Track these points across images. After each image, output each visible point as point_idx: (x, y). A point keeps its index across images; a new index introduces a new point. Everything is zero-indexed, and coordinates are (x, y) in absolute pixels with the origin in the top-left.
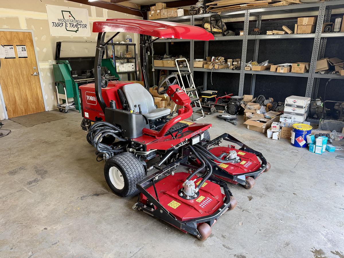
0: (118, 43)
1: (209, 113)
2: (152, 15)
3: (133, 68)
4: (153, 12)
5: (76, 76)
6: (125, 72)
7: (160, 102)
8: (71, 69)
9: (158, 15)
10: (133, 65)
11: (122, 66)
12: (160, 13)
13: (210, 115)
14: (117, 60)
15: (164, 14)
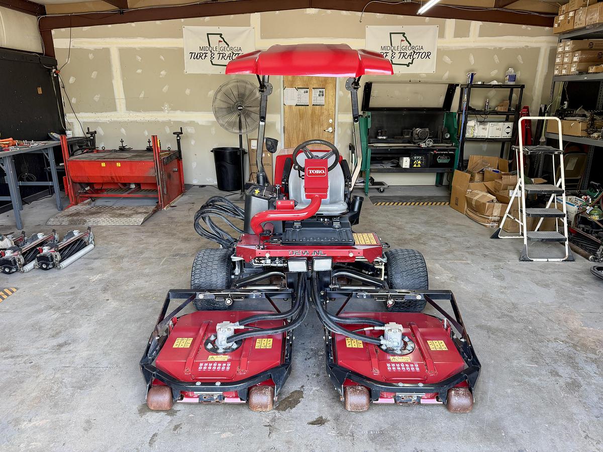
0: (480, 83)
1: (591, 257)
2: (559, 25)
3: (508, 133)
4: (561, 18)
5: (385, 138)
6: (484, 138)
7: (487, 204)
8: (369, 127)
9: (569, 22)
10: (508, 127)
11: (482, 126)
12: (573, 17)
13: (592, 260)
14: (471, 114)
15: (580, 20)
